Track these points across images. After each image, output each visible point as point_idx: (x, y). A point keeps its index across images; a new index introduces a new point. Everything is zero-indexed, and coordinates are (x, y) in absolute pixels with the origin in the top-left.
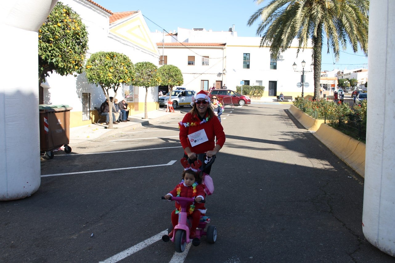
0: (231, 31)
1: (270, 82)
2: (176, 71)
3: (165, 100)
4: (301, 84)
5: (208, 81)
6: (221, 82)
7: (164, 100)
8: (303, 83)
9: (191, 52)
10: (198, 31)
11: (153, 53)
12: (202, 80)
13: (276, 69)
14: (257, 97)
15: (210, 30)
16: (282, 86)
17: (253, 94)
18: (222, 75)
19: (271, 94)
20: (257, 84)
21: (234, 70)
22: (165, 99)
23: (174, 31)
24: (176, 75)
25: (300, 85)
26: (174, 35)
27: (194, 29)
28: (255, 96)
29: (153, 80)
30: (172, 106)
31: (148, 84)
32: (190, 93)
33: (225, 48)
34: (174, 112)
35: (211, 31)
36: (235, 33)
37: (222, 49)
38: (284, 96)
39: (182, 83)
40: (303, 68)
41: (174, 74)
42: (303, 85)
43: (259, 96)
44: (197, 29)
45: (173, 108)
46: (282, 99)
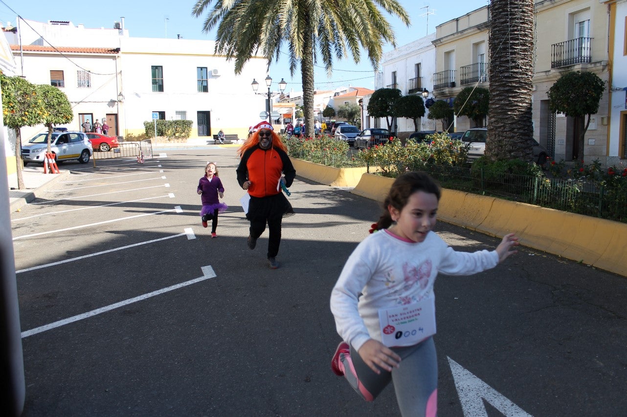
0: (119, 29)
1: (199, 112)
2: (58, 96)
3: (31, 152)
4: (266, 114)
5: (92, 114)
6: (116, 115)
7: (29, 152)
8: (269, 112)
10: (59, 26)
12: (79, 114)
13: (207, 92)
14: (180, 139)
15: (79, 26)
16: (219, 119)
17: (174, 134)
18: (116, 103)
19: (201, 132)
20: (178, 118)
21: (137, 94)
22: (31, 149)
23: (9, 23)
24: (59, 104)
25: (266, 115)
26: (10, 31)
27: (51, 22)
28: (178, 138)
29: (32, 113)
30: (54, 162)
31: (23, 120)
32: (73, 137)
33: (118, 57)
34: (59, 173)
35: (81, 27)
36: (125, 32)
37: (114, 58)
38: (226, 135)
39: (71, 118)
40: (269, 89)
41: (55, 101)
42: (270, 115)
43: (183, 137)
44: (58, 22)
45: (56, 165)
46: (222, 139)
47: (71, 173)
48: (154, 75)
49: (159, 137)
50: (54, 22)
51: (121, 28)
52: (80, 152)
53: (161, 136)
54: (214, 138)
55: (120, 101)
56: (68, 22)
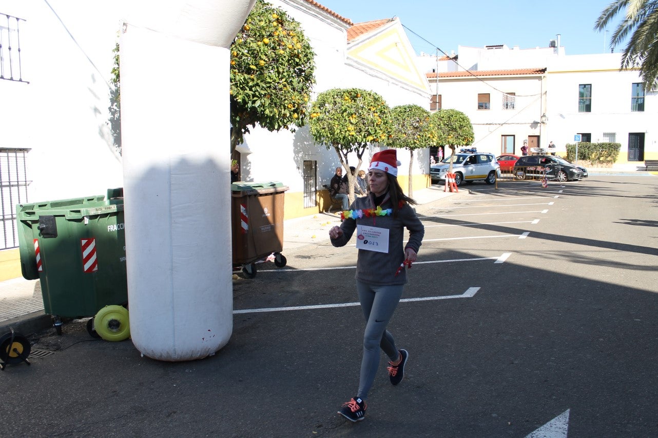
0: (554, 47)
1: (630, 134)
2: (461, 120)
3: (441, 171)
5: (514, 136)
6: (538, 137)
7: (439, 171)
10: (494, 50)
11: (420, 90)
12: (502, 136)
13: (643, 110)
14: (605, 164)
15: (514, 48)
16: (655, 142)
17: (599, 158)
18: (539, 125)
19: (632, 157)
20: (606, 140)
21: (561, 115)
22: (441, 169)
23: (452, 52)
24: (461, 127)
26: (453, 59)
27: (487, 47)
28: (602, 162)
29: (423, 136)
30: (454, 181)
31: (415, 143)
32: (484, 158)
33: (544, 77)
34: (457, 192)
35: (516, 49)
36: (561, 50)
37: (540, 78)
39: (472, 140)
41: (457, 125)
43: (609, 161)
44: (493, 46)
45: (455, 185)
47: (470, 193)
48: (581, 95)
49: (581, 161)
50: (489, 46)
51: (556, 46)
52: (487, 173)
53: (583, 159)
54: (646, 164)
55: (543, 123)
56: (503, 46)
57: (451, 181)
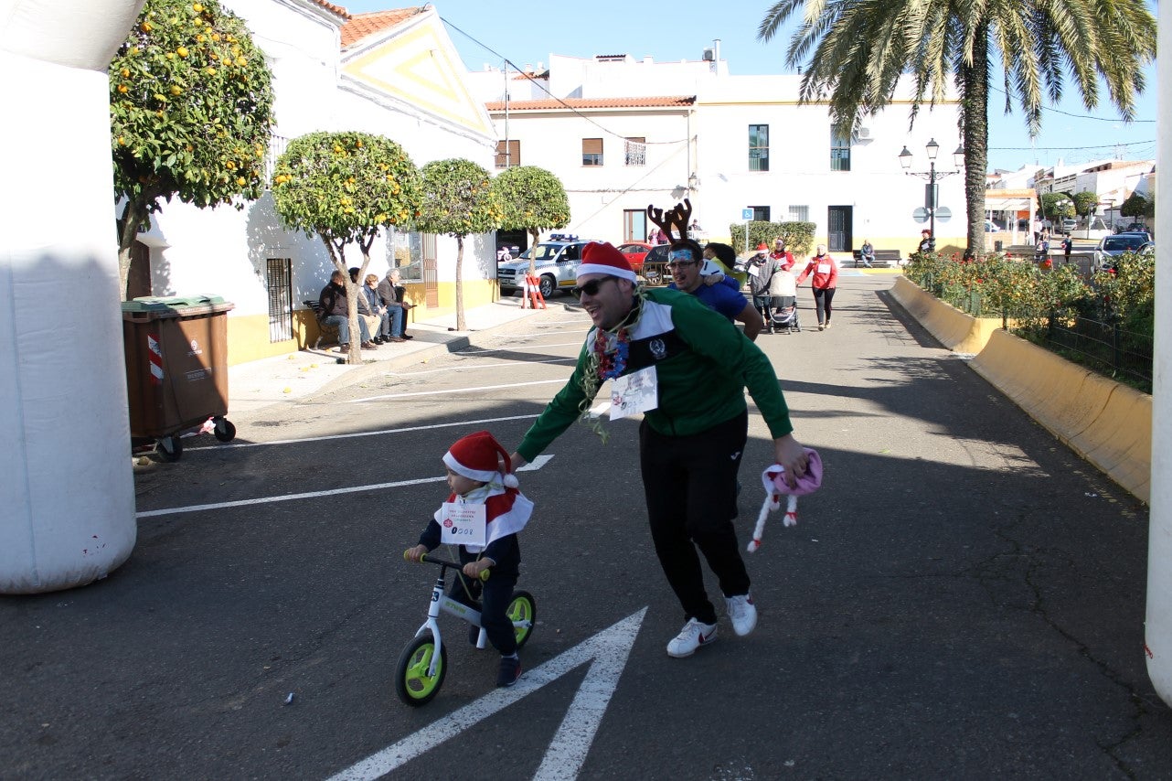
0: (711, 60)
1: (831, 208)
2: (546, 184)
3: (517, 273)
4: (926, 211)
7: (514, 274)
8: (932, 209)
9: (591, 128)
10: (610, 64)
11: (476, 133)
12: (625, 211)
13: (849, 169)
15: (645, 60)
16: (868, 221)
18: (686, 192)
19: (834, 245)
20: (793, 218)
21: (721, 176)
23: (540, 65)
24: (547, 196)
25: (925, 215)
26: (540, 76)
27: (598, 57)
29: (478, 213)
30: (538, 290)
33: (692, 111)
34: (544, 308)
35: (648, 61)
36: (721, 65)
37: (685, 113)
38: (876, 252)
39: (566, 219)
40: (932, 164)
41: (541, 193)
42: (932, 215)
44: (608, 57)
45: (541, 296)
46: (868, 258)
47: (567, 309)
48: (753, 139)
50: (602, 57)
51: (714, 58)
54: (855, 256)
56: (624, 56)
57: (532, 290)
